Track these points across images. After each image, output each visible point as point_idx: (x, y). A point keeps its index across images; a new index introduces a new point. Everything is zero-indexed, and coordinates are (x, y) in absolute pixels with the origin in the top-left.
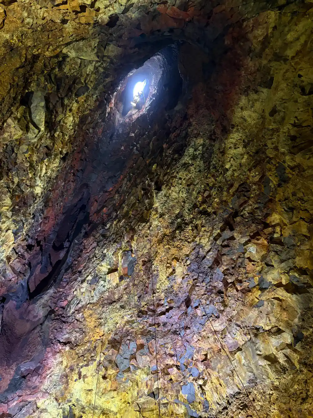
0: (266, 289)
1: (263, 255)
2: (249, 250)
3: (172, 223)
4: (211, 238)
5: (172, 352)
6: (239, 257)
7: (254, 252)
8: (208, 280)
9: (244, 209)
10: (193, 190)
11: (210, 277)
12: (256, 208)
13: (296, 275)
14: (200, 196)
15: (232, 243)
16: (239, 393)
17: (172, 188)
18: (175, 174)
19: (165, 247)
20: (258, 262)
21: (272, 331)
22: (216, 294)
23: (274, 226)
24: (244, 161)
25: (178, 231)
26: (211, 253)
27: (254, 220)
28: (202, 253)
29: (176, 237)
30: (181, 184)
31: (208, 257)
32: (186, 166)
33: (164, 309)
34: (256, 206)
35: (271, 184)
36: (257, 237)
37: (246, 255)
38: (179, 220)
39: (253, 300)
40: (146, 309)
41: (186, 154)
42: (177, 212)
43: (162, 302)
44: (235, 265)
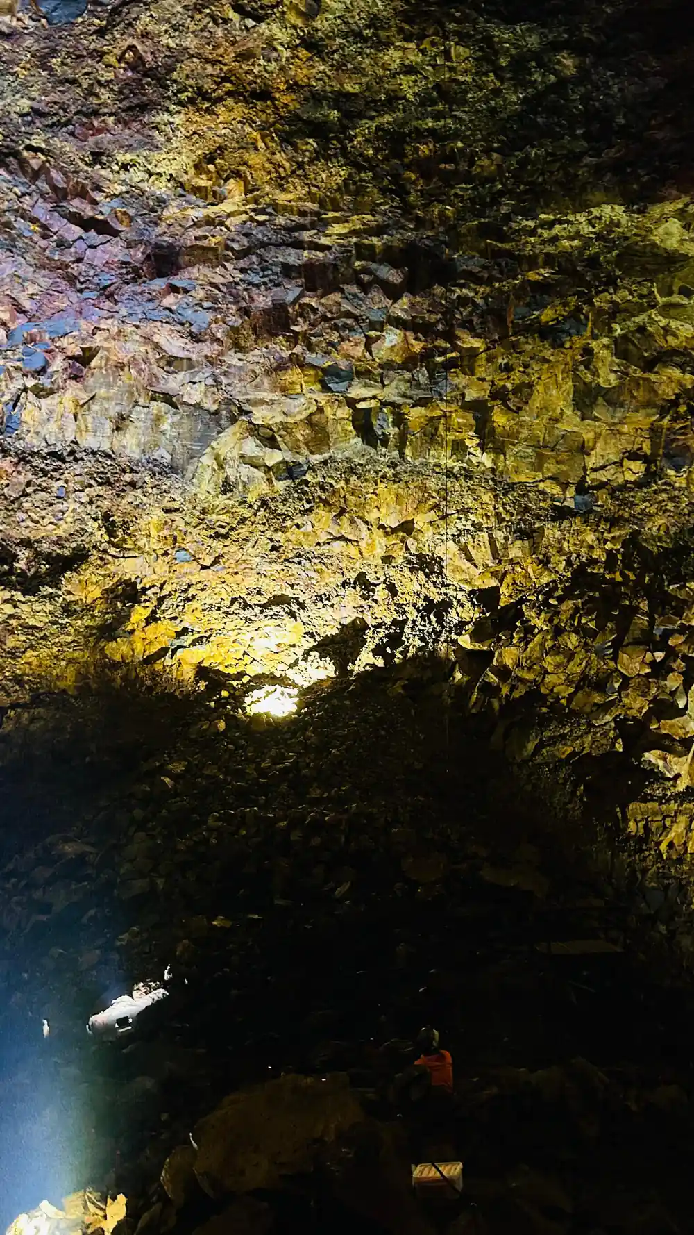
0: (330, 390)
1: (392, 361)
2: (387, 336)
3: (316, 98)
4: (354, 240)
5: (27, 305)
6: (356, 318)
7: (387, 344)
8: (256, 279)
9: (462, 286)
10: (437, 116)
11: (266, 279)
12: (474, 303)
13: (391, 420)
14: (431, 146)
15: (376, 294)
16: (108, 456)
17: (412, 45)
18: (452, 26)
19: (248, 129)
20: (374, 360)
21: (261, 431)
22: (240, 309)
23: (455, 348)
24: (566, 243)
25: (315, 145)
26: (321, 255)
27: (448, 313)
28: (306, 236)
29: (296, 149)
30: (434, 66)
31: (306, 253)
32: (487, 53)
33: (88, 211)
34: (479, 301)
35: (536, 313)
36: (420, 335)
37: (373, 333)
38: (335, 114)
39: (293, 383)
40: (35, 164)
41: (518, 29)
42: (349, 88)
43: (98, 197)
44: (332, 319)
